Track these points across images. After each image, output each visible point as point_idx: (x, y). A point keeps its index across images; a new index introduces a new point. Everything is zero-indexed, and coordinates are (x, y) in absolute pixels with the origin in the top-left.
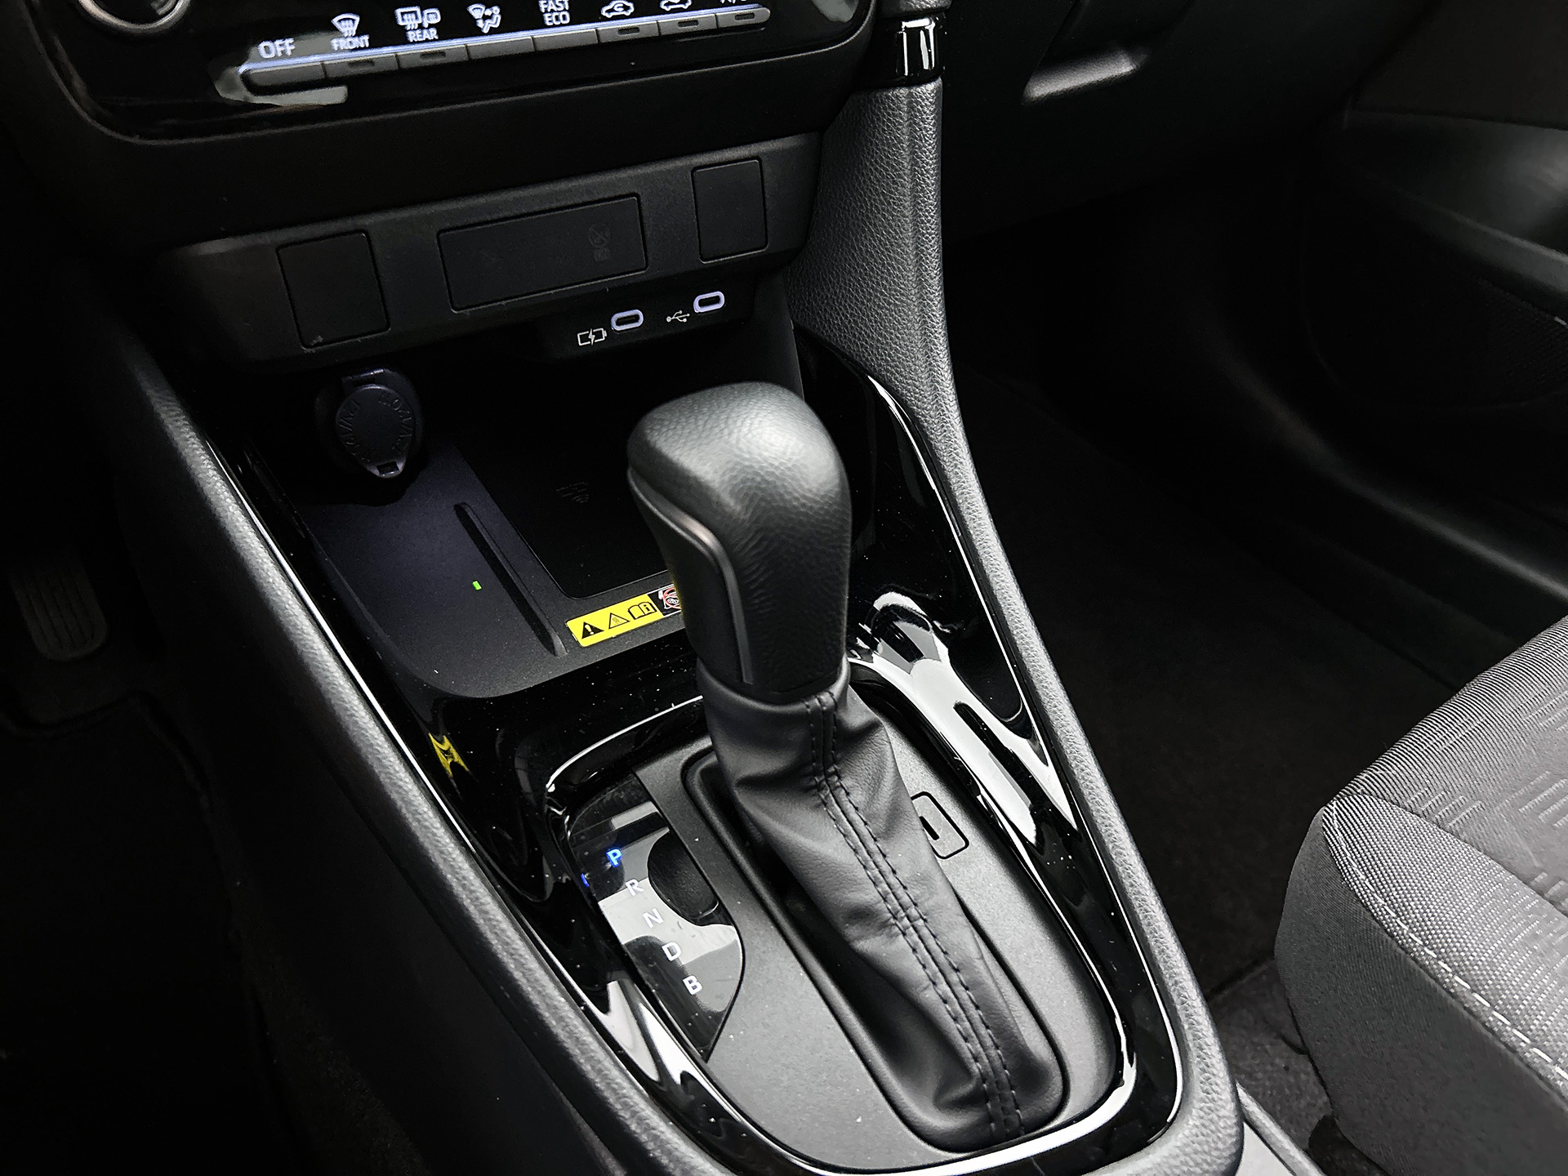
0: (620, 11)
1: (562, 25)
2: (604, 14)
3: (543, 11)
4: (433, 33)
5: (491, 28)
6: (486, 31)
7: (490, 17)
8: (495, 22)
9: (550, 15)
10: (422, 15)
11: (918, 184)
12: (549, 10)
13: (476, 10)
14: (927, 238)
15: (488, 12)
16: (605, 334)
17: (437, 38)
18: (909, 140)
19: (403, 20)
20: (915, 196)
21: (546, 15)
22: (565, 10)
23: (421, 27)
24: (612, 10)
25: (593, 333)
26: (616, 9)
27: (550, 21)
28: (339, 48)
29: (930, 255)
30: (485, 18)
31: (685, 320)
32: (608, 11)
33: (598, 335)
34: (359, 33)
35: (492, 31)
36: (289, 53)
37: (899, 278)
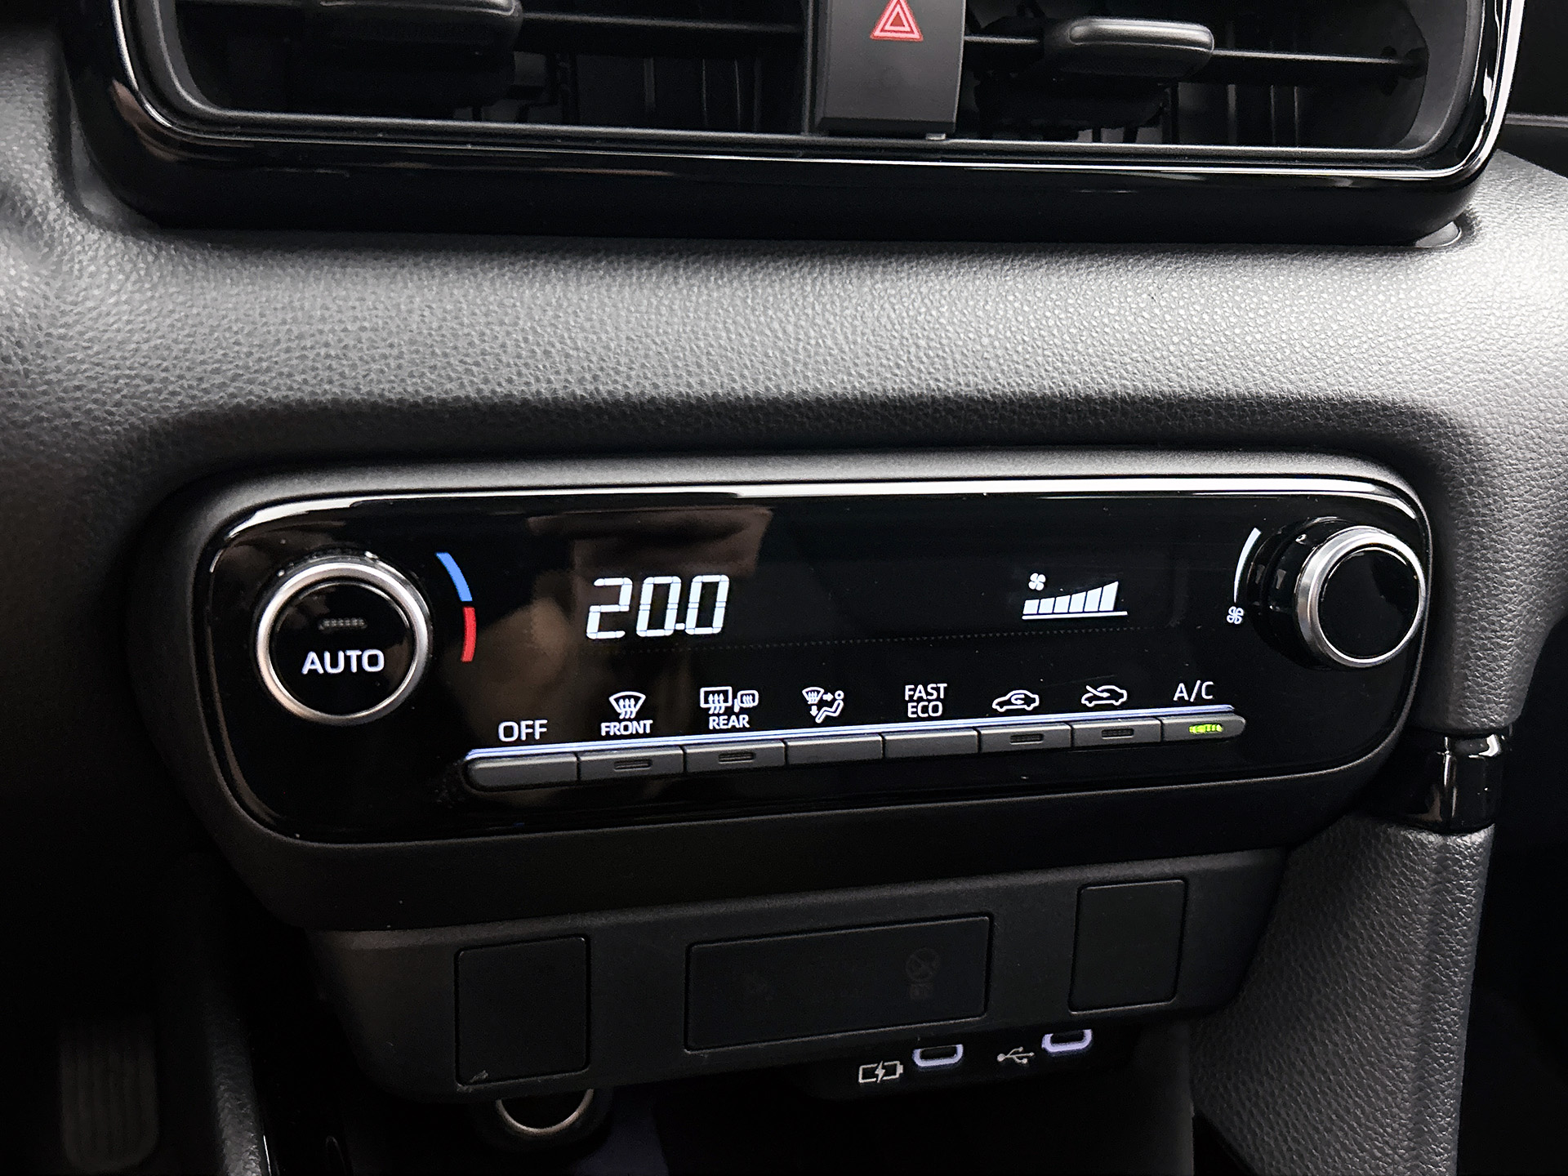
0: (1019, 704)
1: (930, 719)
2: (994, 706)
3: (907, 698)
4: (744, 720)
5: (827, 717)
6: (818, 721)
7: (830, 704)
8: (835, 711)
9: (915, 704)
10: (734, 697)
11: (1436, 981)
12: (915, 698)
13: (812, 696)
14: (1440, 1065)
15: (829, 697)
16: (900, 1070)
17: (747, 726)
18: (1431, 913)
19: (706, 702)
20: (1430, 999)
21: (910, 705)
22: (938, 699)
23: (729, 711)
24: (1009, 702)
25: (884, 1067)
26: (1013, 701)
27: (913, 713)
28: (608, 733)
29: (1443, 1092)
30: (821, 704)
31: (1025, 1061)
32: (1001, 704)
33: (890, 1071)
34: (639, 717)
35: (829, 722)
36: (537, 737)
37: (1384, 1115)
